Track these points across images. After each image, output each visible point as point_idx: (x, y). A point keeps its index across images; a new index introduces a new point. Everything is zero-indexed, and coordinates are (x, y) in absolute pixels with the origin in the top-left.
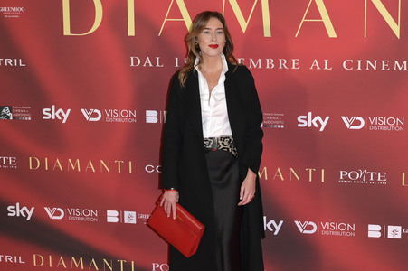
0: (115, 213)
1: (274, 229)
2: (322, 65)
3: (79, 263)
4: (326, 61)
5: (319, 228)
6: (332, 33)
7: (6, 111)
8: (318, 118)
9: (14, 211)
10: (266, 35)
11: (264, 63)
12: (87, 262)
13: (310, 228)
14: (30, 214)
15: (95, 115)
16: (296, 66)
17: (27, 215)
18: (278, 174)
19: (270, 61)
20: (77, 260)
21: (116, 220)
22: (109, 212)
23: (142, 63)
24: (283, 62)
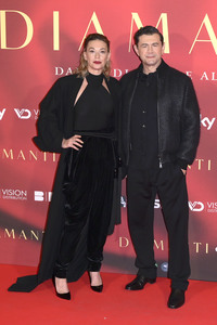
0: (42, 193)
2: (210, 77)
3: (11, 234)
4: (213, 73)
5: (206, 207)
8: (206, 119)
10: (165, 52)
12: (18, 233)
15: (26, 114)
20: (10, 231)
21: (42, 199)
22: (36, 193)
23: (65, 72)
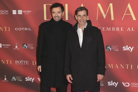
1: (115, 85)
2: (131, 29)
4: (132, 28)
5: (131, 85)
6: (134, 19)
7: (25, 45)
9: (28, 79)
10: (112, 20)
11: (111, 29)
13: (127, 85)
14: (33, 80)
16: (122, 30)
17: (32, 80)
18: (116, 66)
19: (113, 28)
24: (118, 28)
